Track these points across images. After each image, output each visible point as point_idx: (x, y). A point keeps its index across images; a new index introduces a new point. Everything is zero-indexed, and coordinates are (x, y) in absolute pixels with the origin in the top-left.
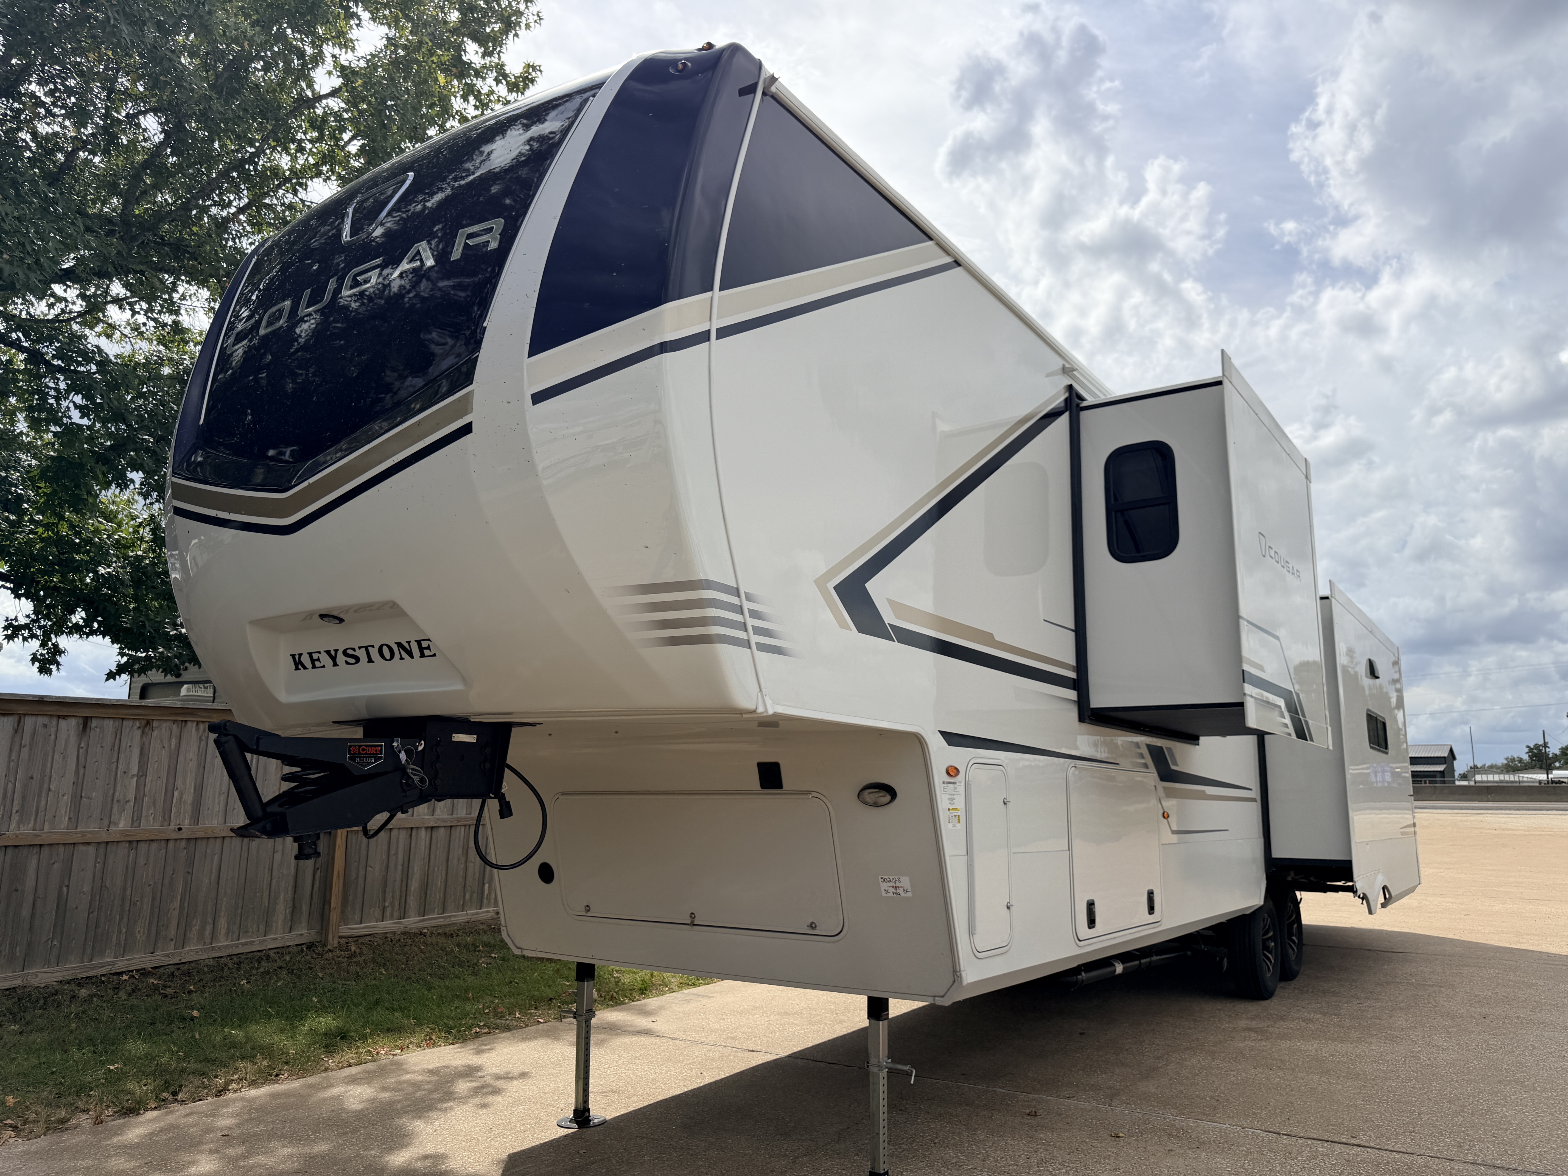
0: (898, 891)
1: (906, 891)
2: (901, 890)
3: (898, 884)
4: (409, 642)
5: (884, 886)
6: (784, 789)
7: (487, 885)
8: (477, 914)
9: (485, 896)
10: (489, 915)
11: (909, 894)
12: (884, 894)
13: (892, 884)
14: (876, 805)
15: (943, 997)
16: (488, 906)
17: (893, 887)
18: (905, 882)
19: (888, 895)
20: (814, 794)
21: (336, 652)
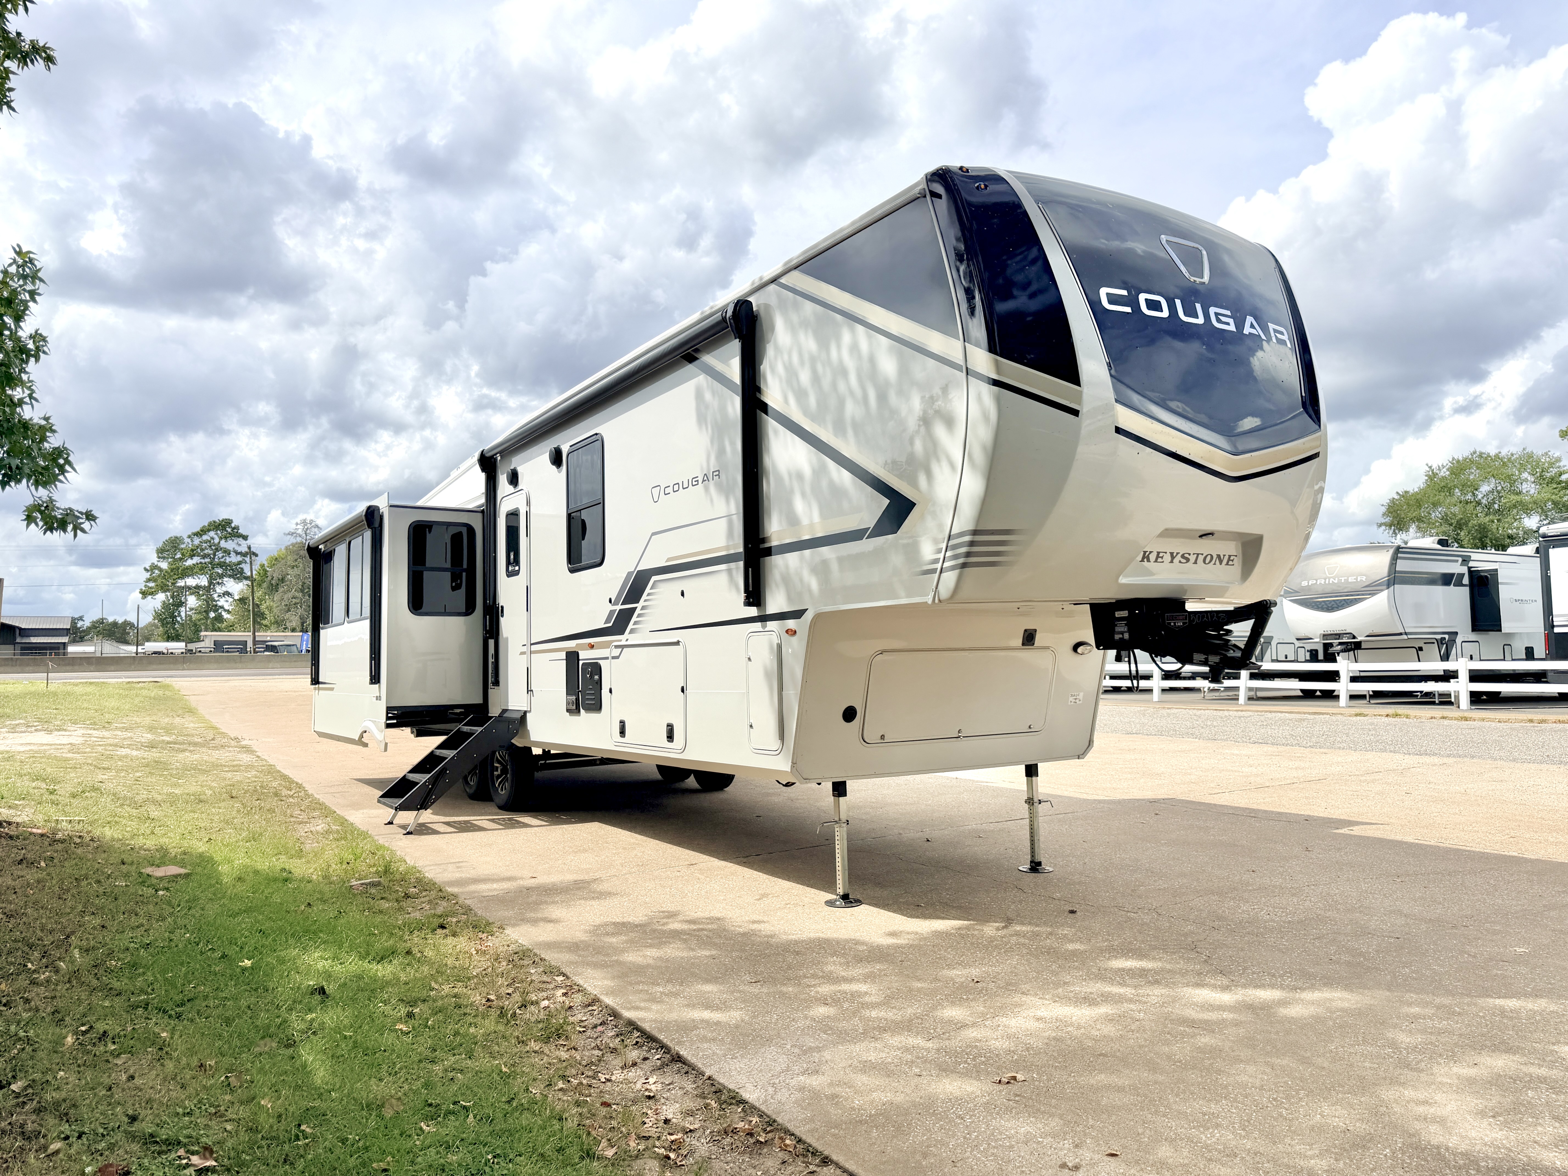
2: (1078, 700)
3: (1077, 697)
4: (1224, 555)
5: (1071, 699)
11: (1081, 702)
14: (1082, 654)
17: (1075, 699)
18: (1081, 695)
19: (1071, 704)
20: (1051, 649)
21: (1178, 553)
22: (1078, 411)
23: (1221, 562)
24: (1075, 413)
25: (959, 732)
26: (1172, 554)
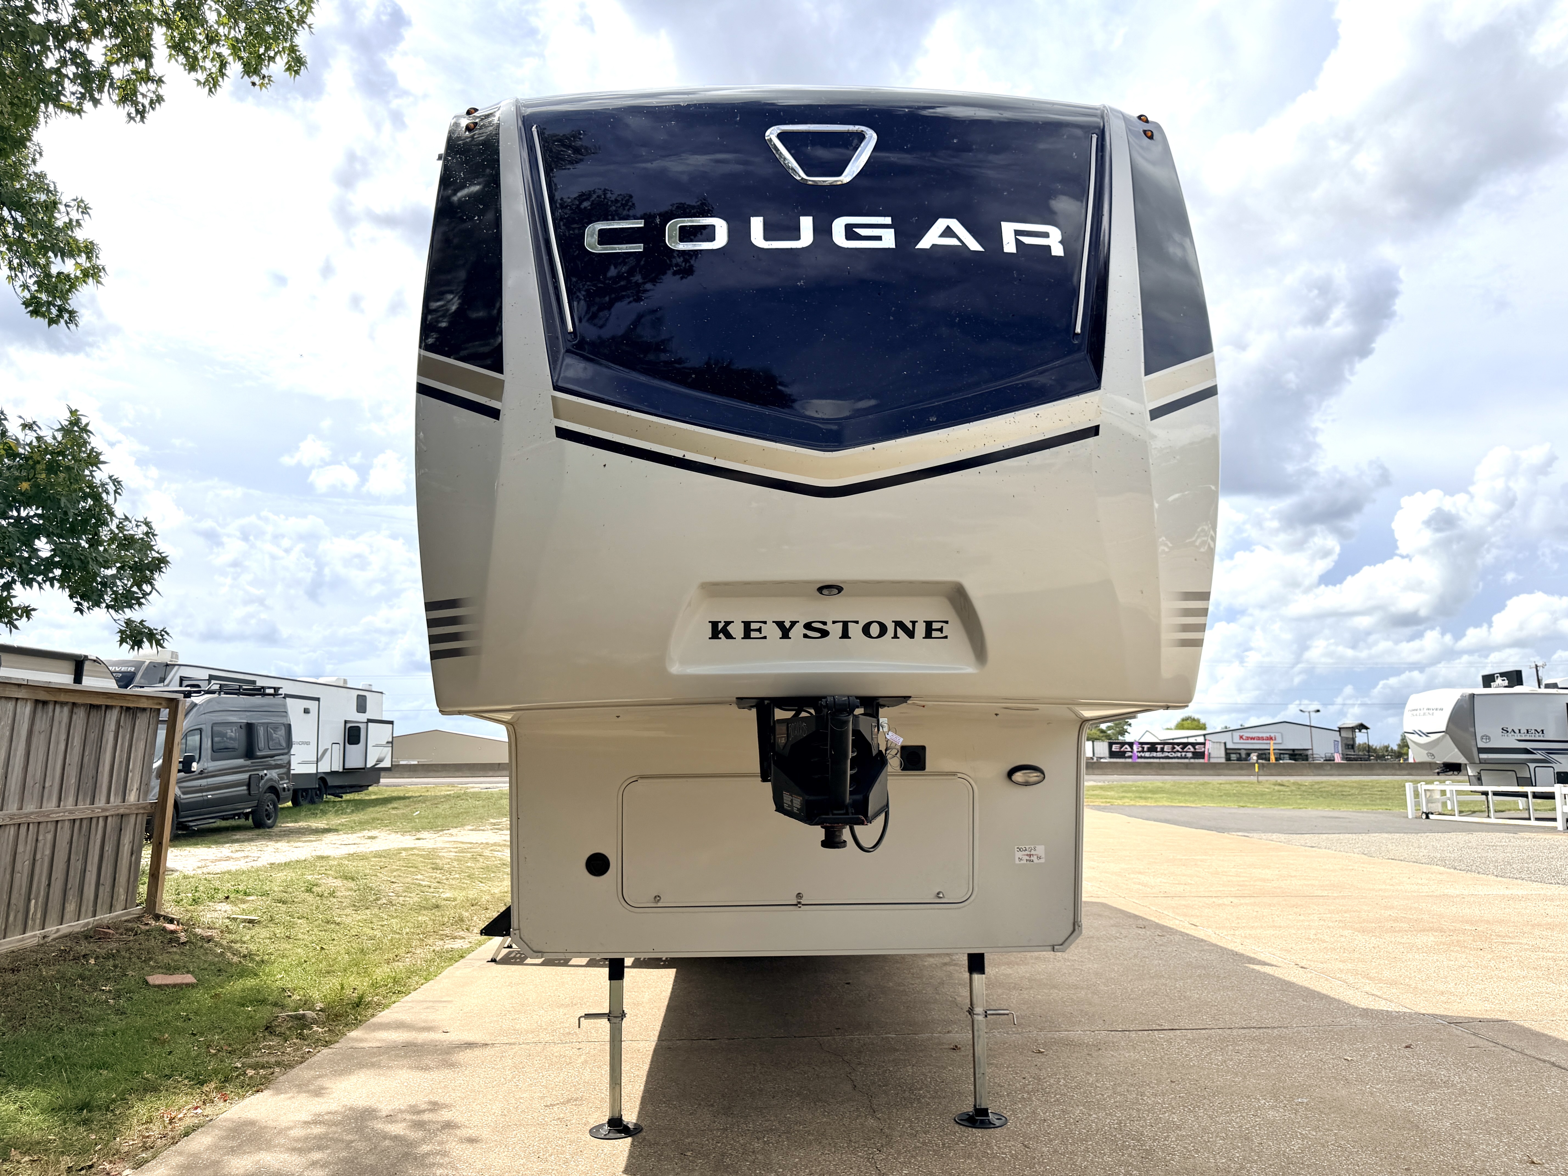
0: (1032, 858)
1: (1039, 858)
2: (1035, 857)
3: (1033, 852)
4: (914, 623)
5: (1019, 854)
6: (926, 770)
7: (33, 902)
8: (23, 940)
9: (31, 916)
10: (35, 941)
11: (1042, 861)
12: (1017, 861)
13: (1027, 852)
14: (1027, 784)
15: (1061, 945)
16: (33, 929)
17: (1027, 855)
18: (1040, 850)
19: (1022, 862)
20: (959, 775)
21: (793, 623)
22: (499, 411)
23: (911, 634)
24: (494, 414)
25: (799, 895)
26: (780, 624)
